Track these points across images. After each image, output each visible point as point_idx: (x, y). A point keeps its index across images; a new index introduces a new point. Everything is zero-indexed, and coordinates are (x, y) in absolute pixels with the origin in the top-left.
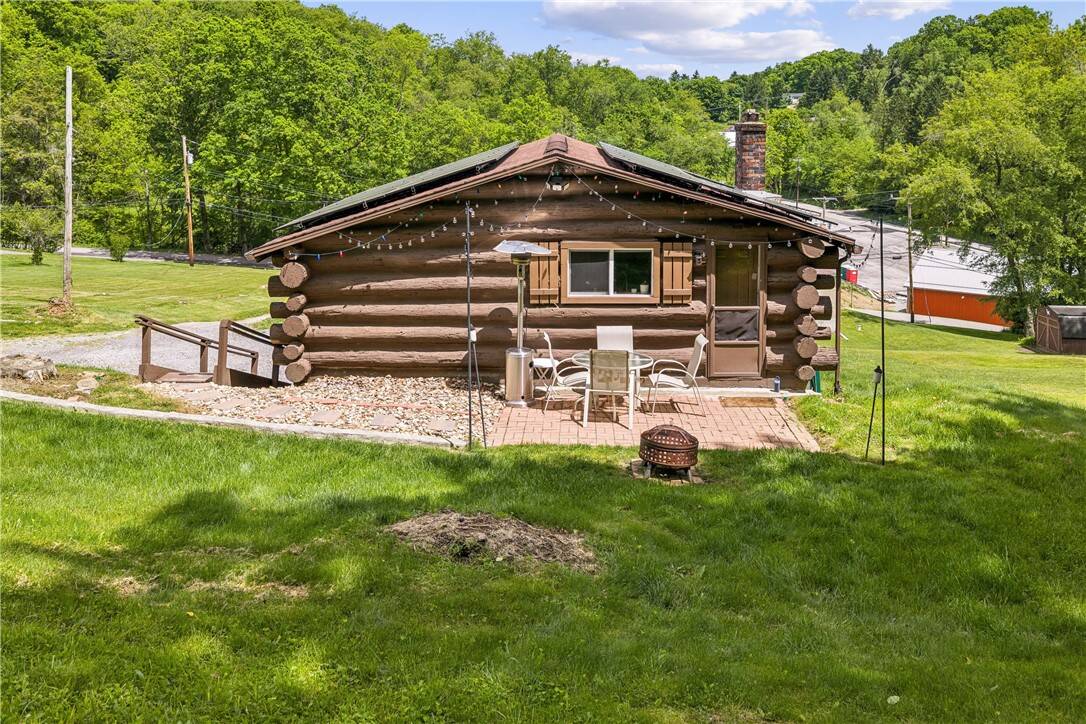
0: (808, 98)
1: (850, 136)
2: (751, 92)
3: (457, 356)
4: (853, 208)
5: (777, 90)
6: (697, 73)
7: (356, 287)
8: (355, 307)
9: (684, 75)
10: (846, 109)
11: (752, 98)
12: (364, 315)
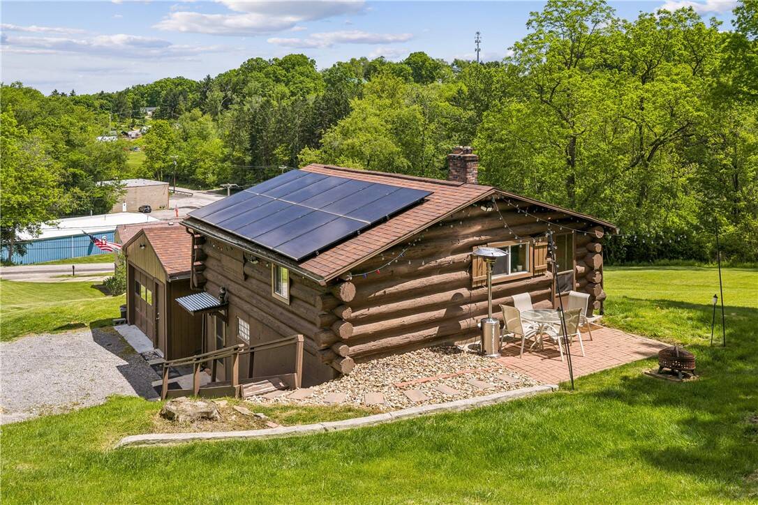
0: (161, 111)
1: (205, 138)
2: (117, 106)
3: (433, 331)
4: (212, 188)
5: (136, 105)
6: (73, 91)
7: (377, 294)
8: (375, 308)
9: (63, 94)
10: (201, 119)
11: (117, 111)
12: (380, 313)
